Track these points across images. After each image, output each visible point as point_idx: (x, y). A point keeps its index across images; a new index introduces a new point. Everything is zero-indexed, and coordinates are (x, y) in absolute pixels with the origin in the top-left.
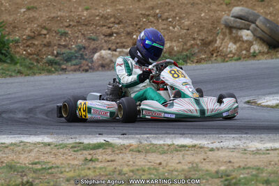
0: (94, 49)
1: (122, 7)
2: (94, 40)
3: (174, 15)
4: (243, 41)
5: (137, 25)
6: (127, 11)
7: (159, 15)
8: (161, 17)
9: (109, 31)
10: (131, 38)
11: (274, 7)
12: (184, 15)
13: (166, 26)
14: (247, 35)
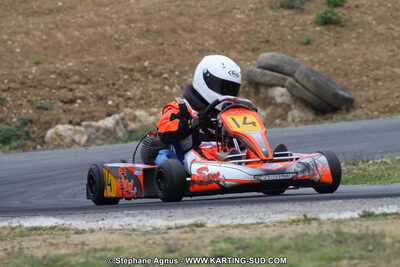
0: (47, 122)
1: (91, 59)
2: (46, 109)
3: (171, 68)
4: (276, 105)
5: (114, 84)
6: (100, 65)
7: (149, 69)
8: (151, 72)
9: (70, 95)
10: (106, 104)
11: (325, 51)
12: (187, 68)
13: (158, 86)
14: (282, 95)
